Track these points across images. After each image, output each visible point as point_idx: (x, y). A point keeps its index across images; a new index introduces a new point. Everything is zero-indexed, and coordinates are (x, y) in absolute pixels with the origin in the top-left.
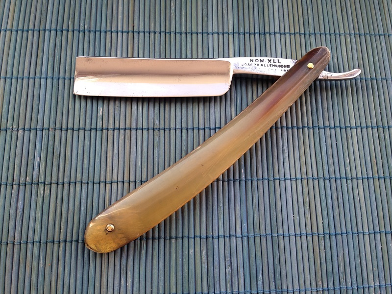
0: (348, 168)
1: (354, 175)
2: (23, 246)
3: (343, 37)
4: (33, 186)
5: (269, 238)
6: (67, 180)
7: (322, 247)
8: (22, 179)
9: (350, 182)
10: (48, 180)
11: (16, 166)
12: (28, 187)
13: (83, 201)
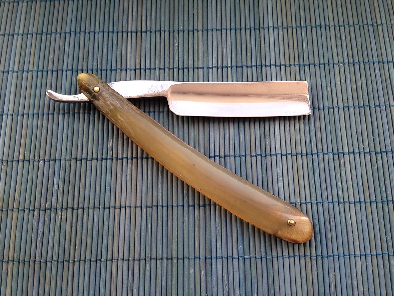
0: (340, 193)
1: (346, 200)
2: (43, 264)
3: (337, 67)
4: (52, 211)
5: (264, 259)
6: (81, 205)
7: (315, 268)
8: (43, 205)
9: (342, 206)
10: (65, 206)
11: (37, 193)
12: (48, 212)
13: (95, 225)
